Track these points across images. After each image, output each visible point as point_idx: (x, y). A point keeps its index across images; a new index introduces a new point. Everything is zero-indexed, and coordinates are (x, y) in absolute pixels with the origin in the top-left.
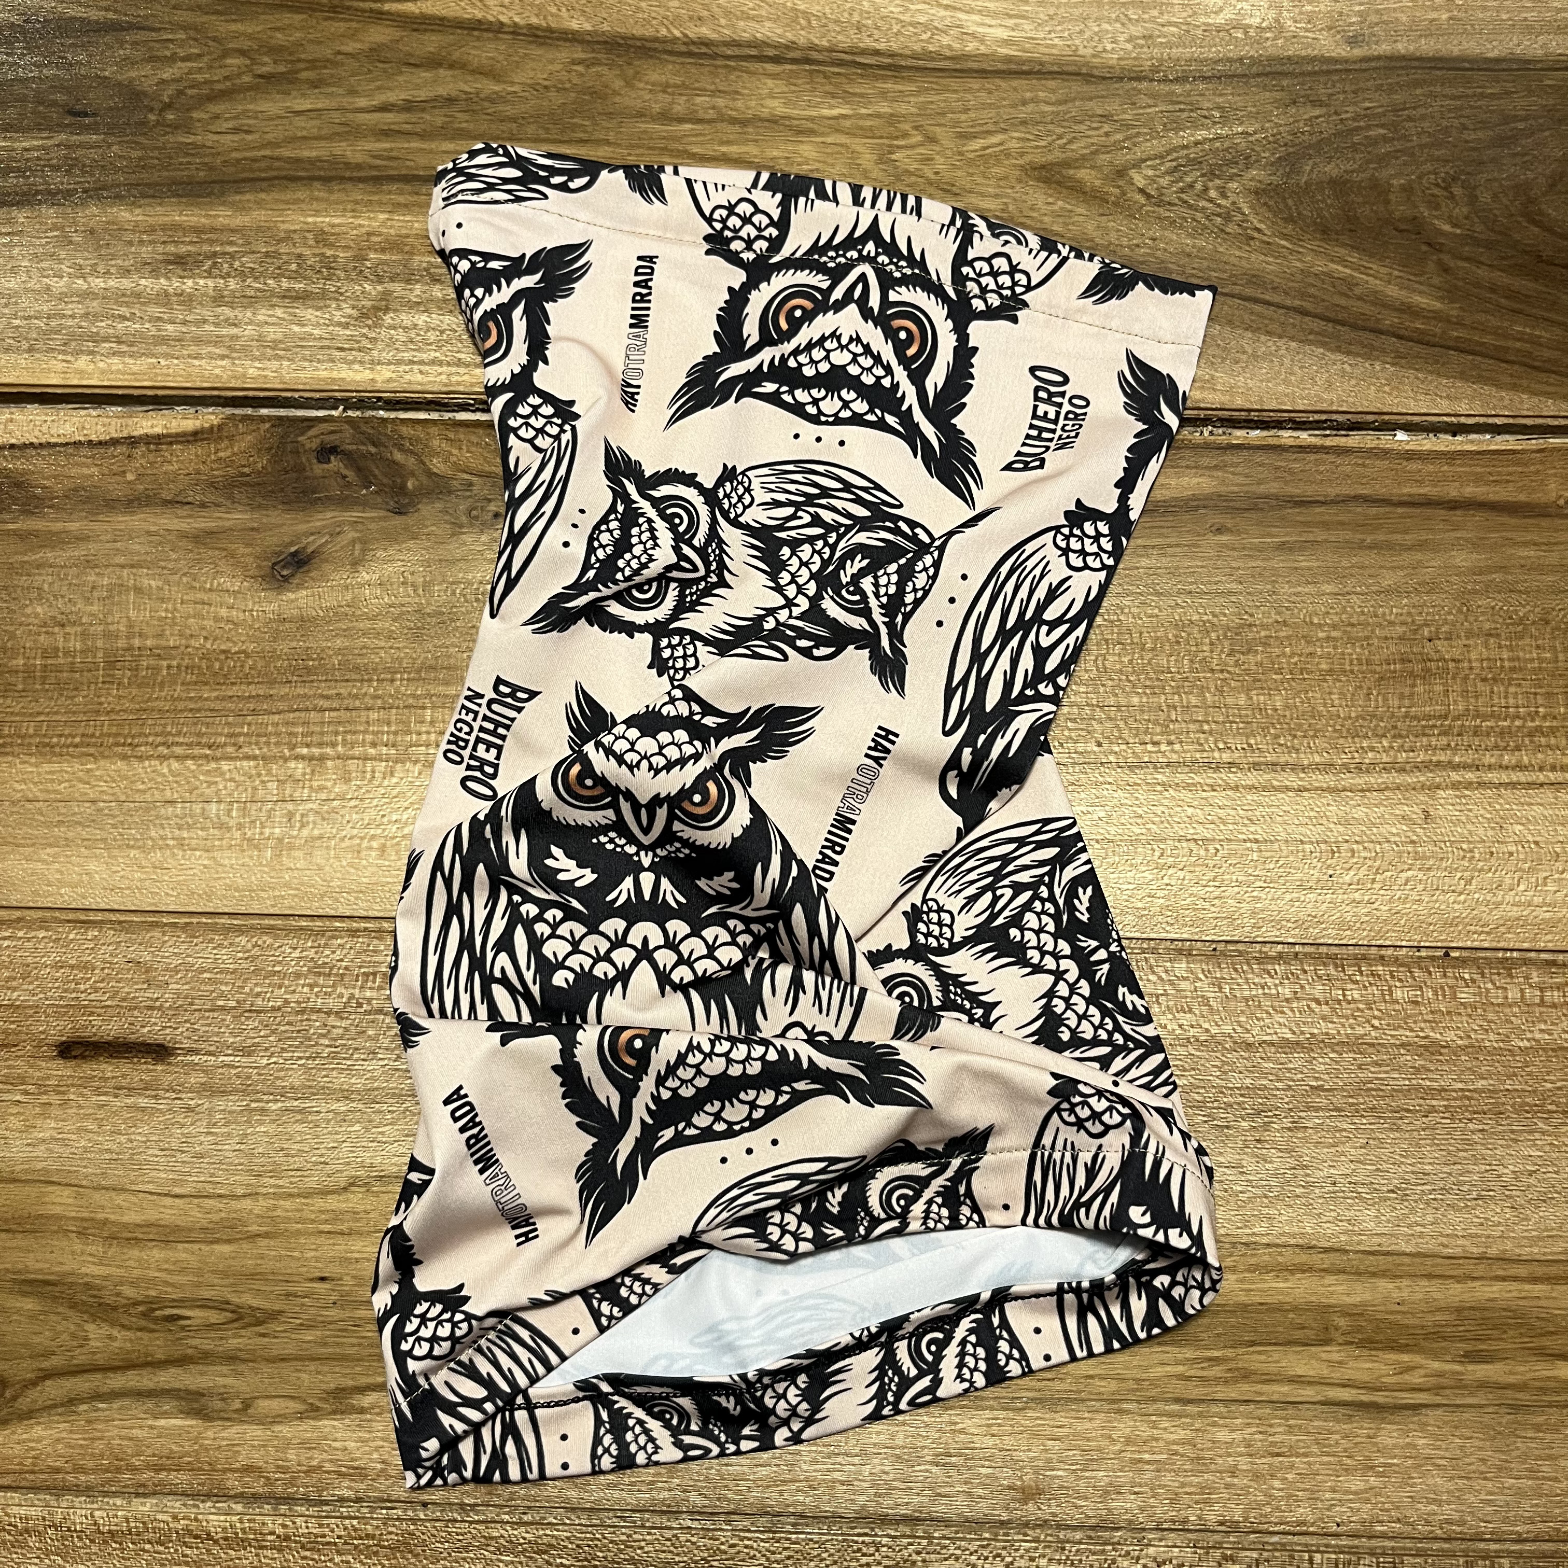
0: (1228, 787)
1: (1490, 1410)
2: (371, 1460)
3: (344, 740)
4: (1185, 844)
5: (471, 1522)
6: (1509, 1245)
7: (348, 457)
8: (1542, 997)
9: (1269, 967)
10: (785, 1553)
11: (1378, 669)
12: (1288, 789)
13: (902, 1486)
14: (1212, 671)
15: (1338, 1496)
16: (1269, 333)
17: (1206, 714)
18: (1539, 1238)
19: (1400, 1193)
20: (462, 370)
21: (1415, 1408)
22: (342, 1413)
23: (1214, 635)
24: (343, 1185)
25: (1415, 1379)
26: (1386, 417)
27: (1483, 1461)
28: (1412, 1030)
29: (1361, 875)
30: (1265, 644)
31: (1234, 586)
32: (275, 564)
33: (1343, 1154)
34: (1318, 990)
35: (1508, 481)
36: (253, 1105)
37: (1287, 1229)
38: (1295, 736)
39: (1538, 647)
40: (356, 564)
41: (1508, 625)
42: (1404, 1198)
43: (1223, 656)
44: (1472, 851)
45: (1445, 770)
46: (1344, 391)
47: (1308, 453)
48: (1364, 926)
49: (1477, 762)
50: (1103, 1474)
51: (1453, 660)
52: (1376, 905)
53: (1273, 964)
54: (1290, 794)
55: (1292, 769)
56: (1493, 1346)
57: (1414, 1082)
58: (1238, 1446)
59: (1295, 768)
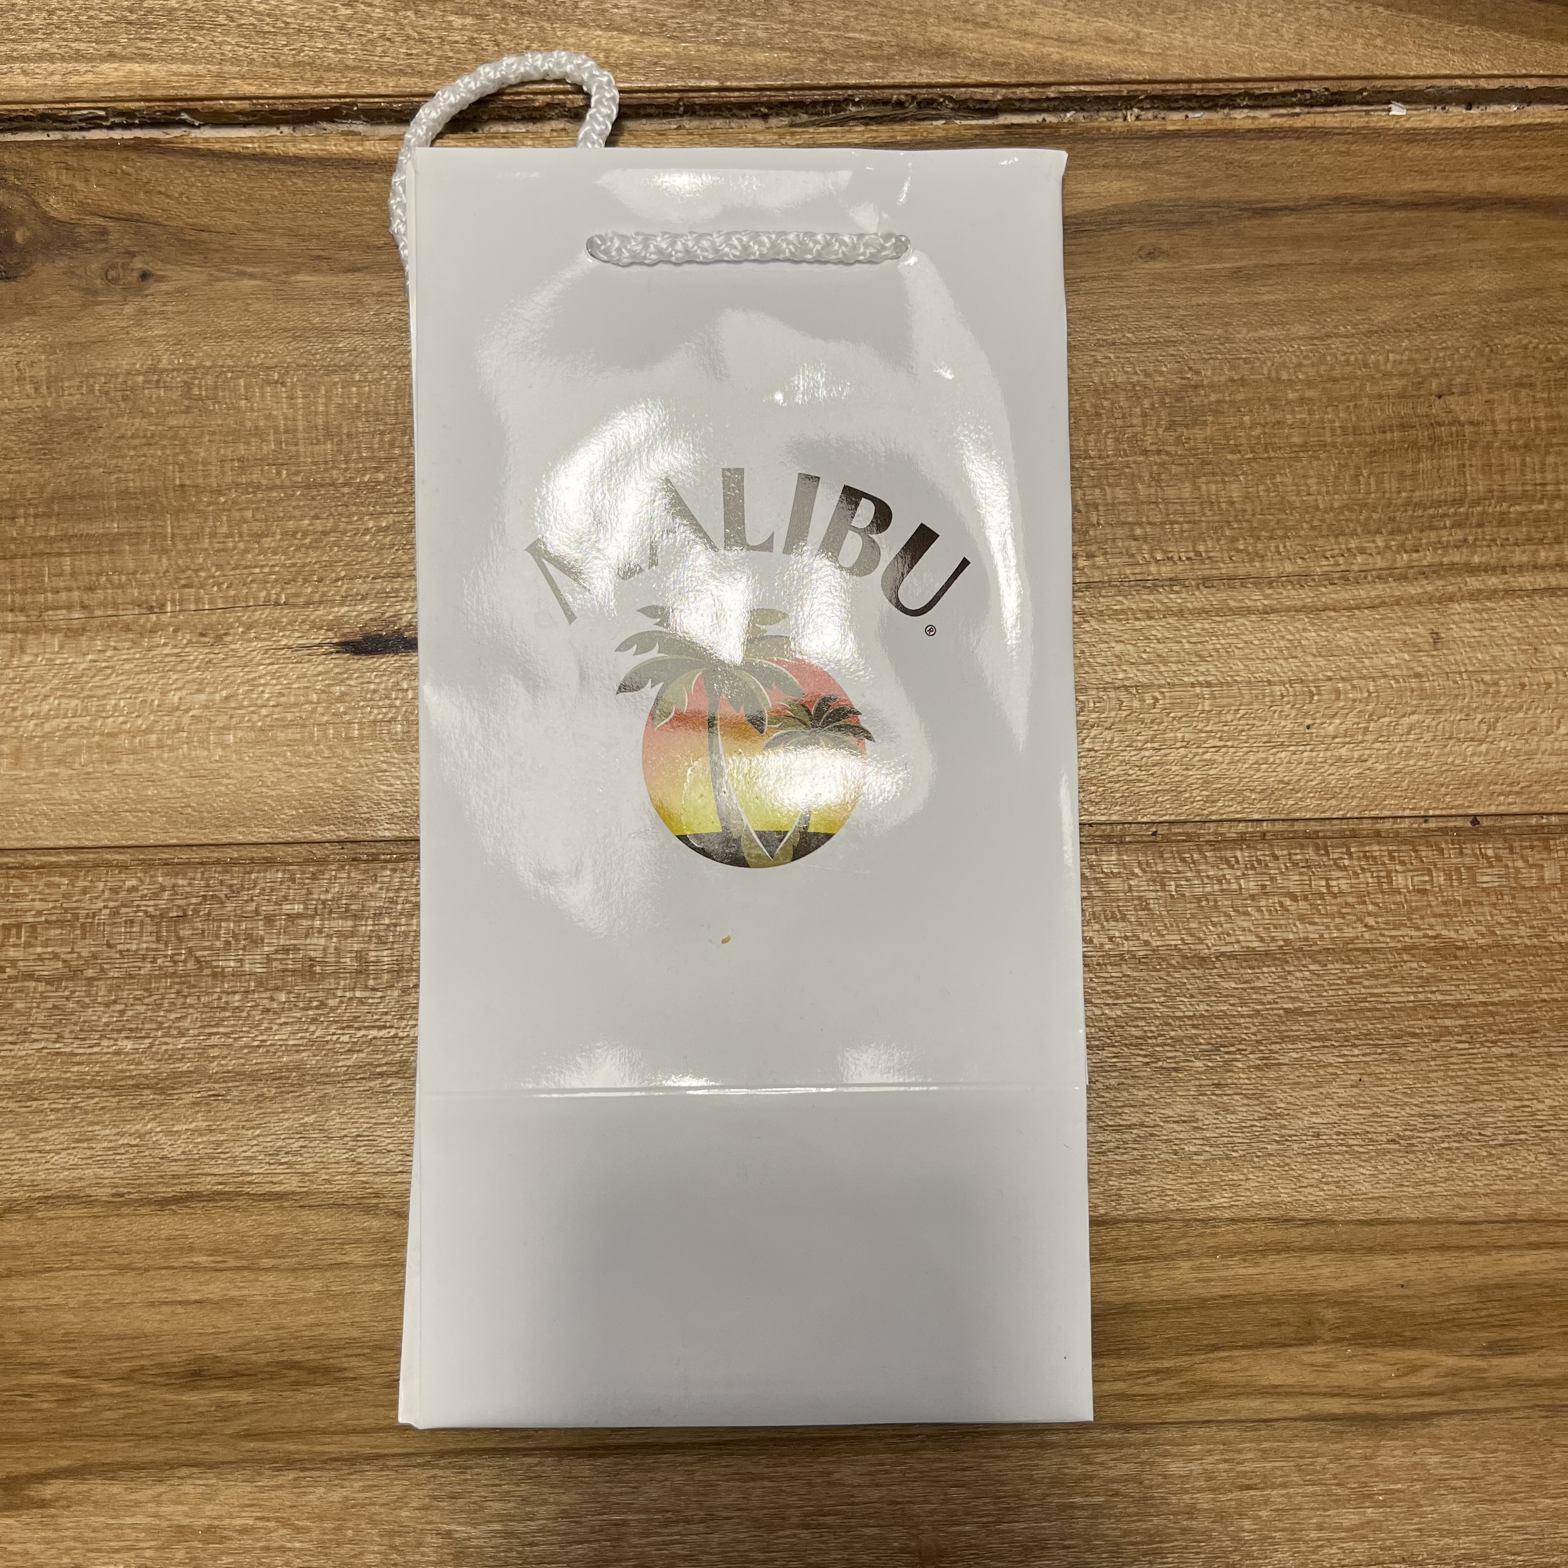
0: (1168, 612)
1: (1520, 1414)
4: (1112, 694)
6: (1545, 1203)
11: (1369, 439)
12: (1249, 611)
13: (761, 1557)
14: (1145, 452)
15: (1326, 1535)
17: (1139, 513)
19: (1405, 1144)
20: (83, 67)
21: (1425, 1417)
22: (18, 1508)
23: (1146, 403)
25: (1425, 1380)
26: (1379, 83)
27: (1511, 1478)
28: (1418, 929)
29: (1349, 723)
30: (1215, 412)
31: (1172, 332)
33: (1328, 1096)
34: (1293, 881)
35: (1545, 168)
37: (1256, 1198)
38: (1259, 538)
41: (1545, 370)
42: (1409, 1149)
43: (1160, 431)
44: (1496, 684)
45: (1460, 575)
46: (1320, 47)
47: (1272, 138)
48: (1354, 792)
49: (1503, 563)
50: (1022, 1525)
51: (1471, 423)
52: (1369, 763)
53: (1233, 849)
54: (1253, 618)
55: (1255, 584)
56: (1525, 1333)
57: (1421, 997)
58: (1197, 1479)
59: (1260, 581)
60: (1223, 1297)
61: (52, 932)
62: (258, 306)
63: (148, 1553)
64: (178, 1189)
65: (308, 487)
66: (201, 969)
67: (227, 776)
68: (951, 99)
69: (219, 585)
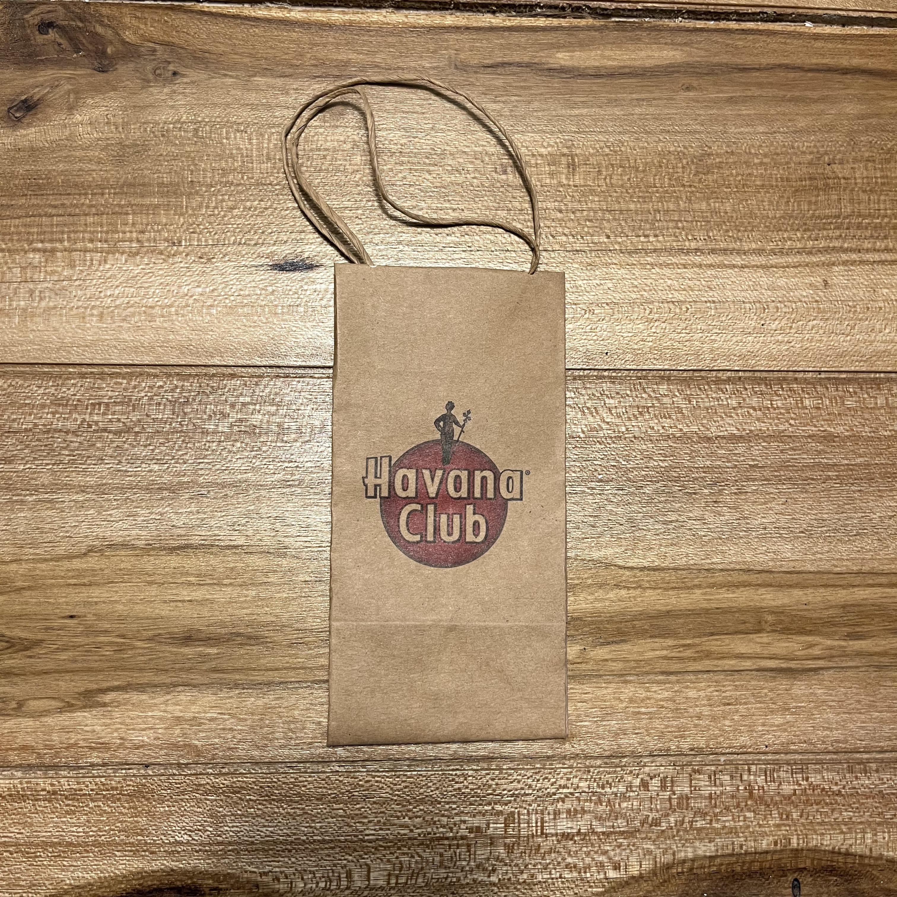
0: (694, 265)
1: (863, 669)
2: (113, 738)
3: (69, 237)
4: (666, 305)
5: (185, 775)
6: (876, 564)
7: (62, 29)
10: (403, 784)
11: (794, 184)
12: (734, 266)
14: (683, 186)
15: (767, 728)
17: (680, 215)
19: (808, 534)
21: (815, 670)
22: (91, 707)
23: (684, 161)
24: (83, 551)
25: (816, 651)
26: (800, 11)
27: (859, 702)
28: (815, 426)
29: (783, 323)
30: (719, 168)
31: (698, 127)
32: (10, 108)
33: (770, 509)
34: (754, 401)
35: (880, 56)
36: (14, 498)
37: (734, 559)
38: (739, 231)
40: (71, 109)
41: (880, 154)
42: (810, 536)
43: (691, 176)
44: (855, 307)
45: (838, 253)
47: (749, 34)
48: (785, 358)
49: (859, 247)
50: (614, 722)
51: (844, 178)
52: (792, 344)
53: (725, 384)
54: (736, 270)
55: (737, 253)
56: (865, 629)
57: (817, 460)
58: (703, 700)
59: (740, 252)
60: (717, 608)
61: (117, 408)
62: (233, 92)
63: (160, 731)
64: (180, 542)
65: (258, 184)
66: (195, 429)
67: (212, 331)
68: (588, 7)
69: (210, 232)
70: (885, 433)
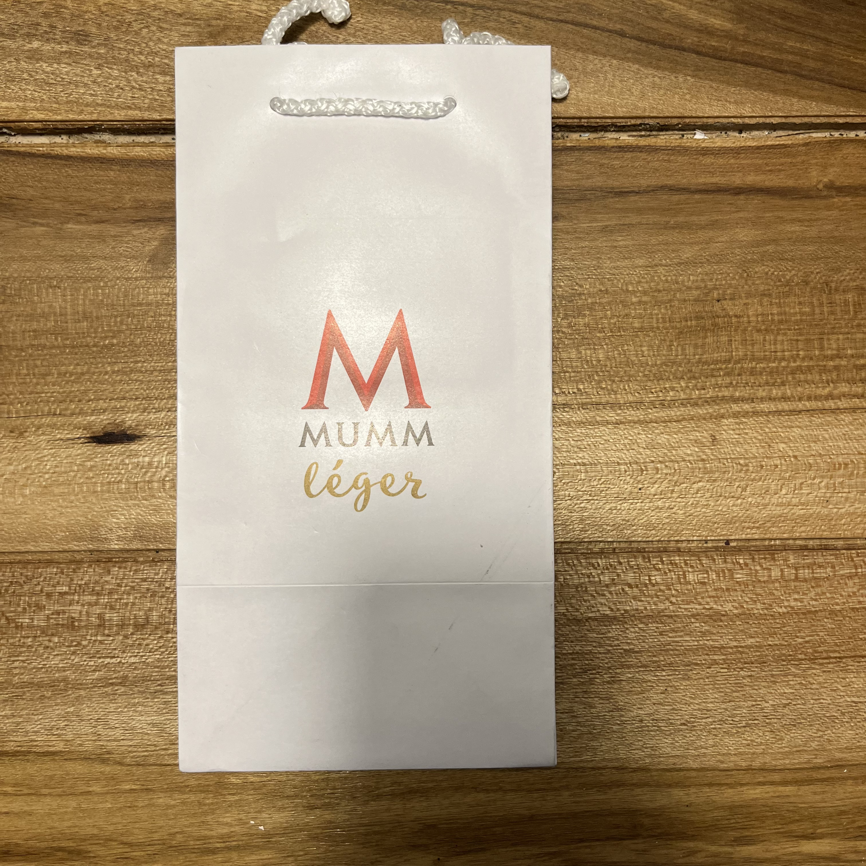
6: (768, 759)
8: (796, 575)
9: (594, 561)
11: (678, 325)
12: (608, 423)
16: (595, 53)
18: (790, 753)
19: (690, 725)
25: (699, 859)
26: (687, 120)
28: (700, 604)
29: (663, 487)
30: (591, 309)
33: (648, 699)
34: (630, 577)
35: (780, 171)
37: (606, 756)
38: (614, 381)
39: (800, 303)
41: (778, 287)
42: (693, 729)
43: (559, 320)
44: (747, 465)
45: (728, 403)
46: (654, 100)
47: (626, 152)
48: (665, 526)
49: (752, 396)
51: (736, 316)
52: (674, 510)
53: (597, 558)
54: (610, 426)
55: (611, 407)
56: (756, 832)
57: (701, 642)
59: (614, 406)
60: (587, 812)
62: (44, 242)
65: (73, 347)
66: (9, 623)
67: (25, 513)
69: (21, 403)
70: (780, 610)
